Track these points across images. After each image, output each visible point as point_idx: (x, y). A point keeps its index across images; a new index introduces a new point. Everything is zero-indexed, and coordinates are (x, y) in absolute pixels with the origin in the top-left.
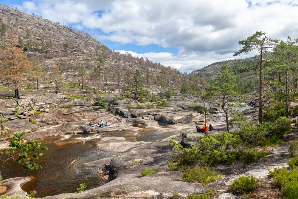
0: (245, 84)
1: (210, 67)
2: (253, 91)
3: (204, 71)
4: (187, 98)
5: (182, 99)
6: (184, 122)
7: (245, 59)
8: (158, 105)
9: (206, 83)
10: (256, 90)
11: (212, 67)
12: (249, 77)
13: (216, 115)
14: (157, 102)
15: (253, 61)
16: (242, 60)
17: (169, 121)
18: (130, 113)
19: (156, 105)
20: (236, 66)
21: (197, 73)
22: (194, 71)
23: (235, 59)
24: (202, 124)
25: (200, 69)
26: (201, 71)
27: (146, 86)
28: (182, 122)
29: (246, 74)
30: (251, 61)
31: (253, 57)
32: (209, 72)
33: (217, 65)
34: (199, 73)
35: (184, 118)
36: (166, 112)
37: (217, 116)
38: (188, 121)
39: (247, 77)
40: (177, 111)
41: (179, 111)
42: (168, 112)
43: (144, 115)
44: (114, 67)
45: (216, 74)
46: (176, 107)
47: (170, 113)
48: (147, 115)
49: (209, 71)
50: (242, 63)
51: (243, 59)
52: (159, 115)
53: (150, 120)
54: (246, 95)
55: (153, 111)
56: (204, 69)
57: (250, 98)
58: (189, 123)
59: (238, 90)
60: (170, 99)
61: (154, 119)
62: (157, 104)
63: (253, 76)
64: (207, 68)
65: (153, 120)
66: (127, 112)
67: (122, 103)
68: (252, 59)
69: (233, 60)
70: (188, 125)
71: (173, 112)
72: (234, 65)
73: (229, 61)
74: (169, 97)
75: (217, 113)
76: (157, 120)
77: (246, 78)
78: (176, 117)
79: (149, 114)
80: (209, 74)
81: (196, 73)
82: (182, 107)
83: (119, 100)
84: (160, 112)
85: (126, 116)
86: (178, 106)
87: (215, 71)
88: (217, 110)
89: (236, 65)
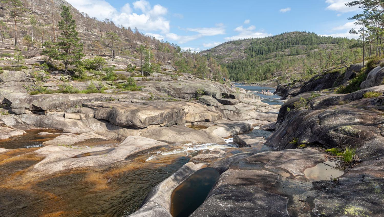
0: (264, 69)
1: (221, 47)
2: (274, 77)
3: (214, 51)
4: (182, 78)
5: (172, 78)
6: (165, 124)
7: (264, 38)
8: (118, 88)
9: (216, 65)
10: (278, 76)
11: (225, 47)
12: (268, 60)
13: (231, 107)
14: (118, 81)
15: (273, 41)
16: (260, 39)
17: (127, 121)
18: (29, 103)
19: (115, 87)
20: (253, 47)
21: (206, 54)
22: (202, 51)
23: (251, 38)
24: (206, 125)
25: (209, 49)
26: (210, 52)
27: (110, 56)
28: (159, 124)
29: (265, 58)
30: (271, 41)
31: (273, 36)
32: (220, 54)
33: (230, 45)
34: (207, 54)
35: (164, 115)
36: (128, 100)
37: (234, 109)
38: (176, 121)
39: (266, 60)
40: (155, 99)
41: (158, 99)
42: (132, 100)
43: (71, 107)
44: (82, 36)
45: (229, 55)
46: (156, 90)
47: (137, 103)
48: (78, 108)
49: (220, 52)
50: (261, 43)
51: (262, 39)
52: (108, 107)
53: (81, 119)
54: (265, 82)
55: (97, 100)
56: (214, 50)
57: (272, 86)
58: (176, 124)
59: (255, 76)
60: (148, 78)
61: (94, 117)
62: (117, 86)
63: (273, 60)
64: (219, 48)
65: (90, 120)
66: (20, 100)
67: (15, 79)
68: (272, 38)
69: (250, 39)
70: (173, 130)
71: (144, 101)
72: (251, 45)
73: (245, 40)
74: (147, 74)
75: (235, 103)
76: (101, 120)
77: (264, 62)
78: (144, 111)
79: (84, 106)
80: (220, 56)
81: (204, 54)
82: (168, 92)
83: (6, 72)
84: (114, 102)
85: (17, 111)
86: (159, 89)
87: (227, 52)
88: (235, 98)
89: (253, 45)
